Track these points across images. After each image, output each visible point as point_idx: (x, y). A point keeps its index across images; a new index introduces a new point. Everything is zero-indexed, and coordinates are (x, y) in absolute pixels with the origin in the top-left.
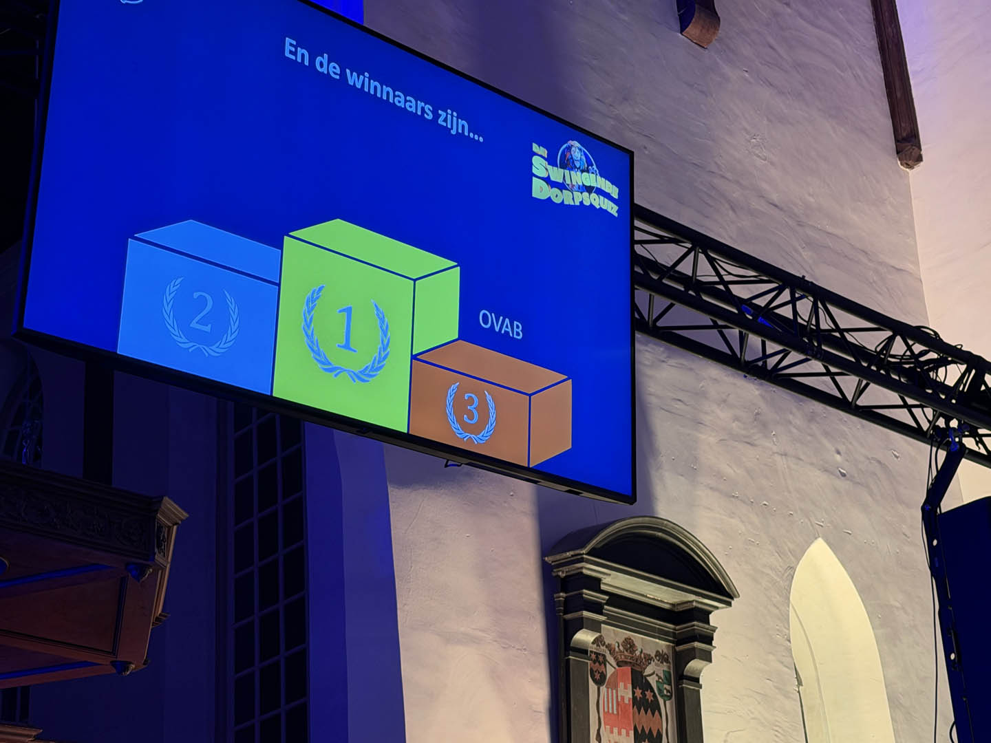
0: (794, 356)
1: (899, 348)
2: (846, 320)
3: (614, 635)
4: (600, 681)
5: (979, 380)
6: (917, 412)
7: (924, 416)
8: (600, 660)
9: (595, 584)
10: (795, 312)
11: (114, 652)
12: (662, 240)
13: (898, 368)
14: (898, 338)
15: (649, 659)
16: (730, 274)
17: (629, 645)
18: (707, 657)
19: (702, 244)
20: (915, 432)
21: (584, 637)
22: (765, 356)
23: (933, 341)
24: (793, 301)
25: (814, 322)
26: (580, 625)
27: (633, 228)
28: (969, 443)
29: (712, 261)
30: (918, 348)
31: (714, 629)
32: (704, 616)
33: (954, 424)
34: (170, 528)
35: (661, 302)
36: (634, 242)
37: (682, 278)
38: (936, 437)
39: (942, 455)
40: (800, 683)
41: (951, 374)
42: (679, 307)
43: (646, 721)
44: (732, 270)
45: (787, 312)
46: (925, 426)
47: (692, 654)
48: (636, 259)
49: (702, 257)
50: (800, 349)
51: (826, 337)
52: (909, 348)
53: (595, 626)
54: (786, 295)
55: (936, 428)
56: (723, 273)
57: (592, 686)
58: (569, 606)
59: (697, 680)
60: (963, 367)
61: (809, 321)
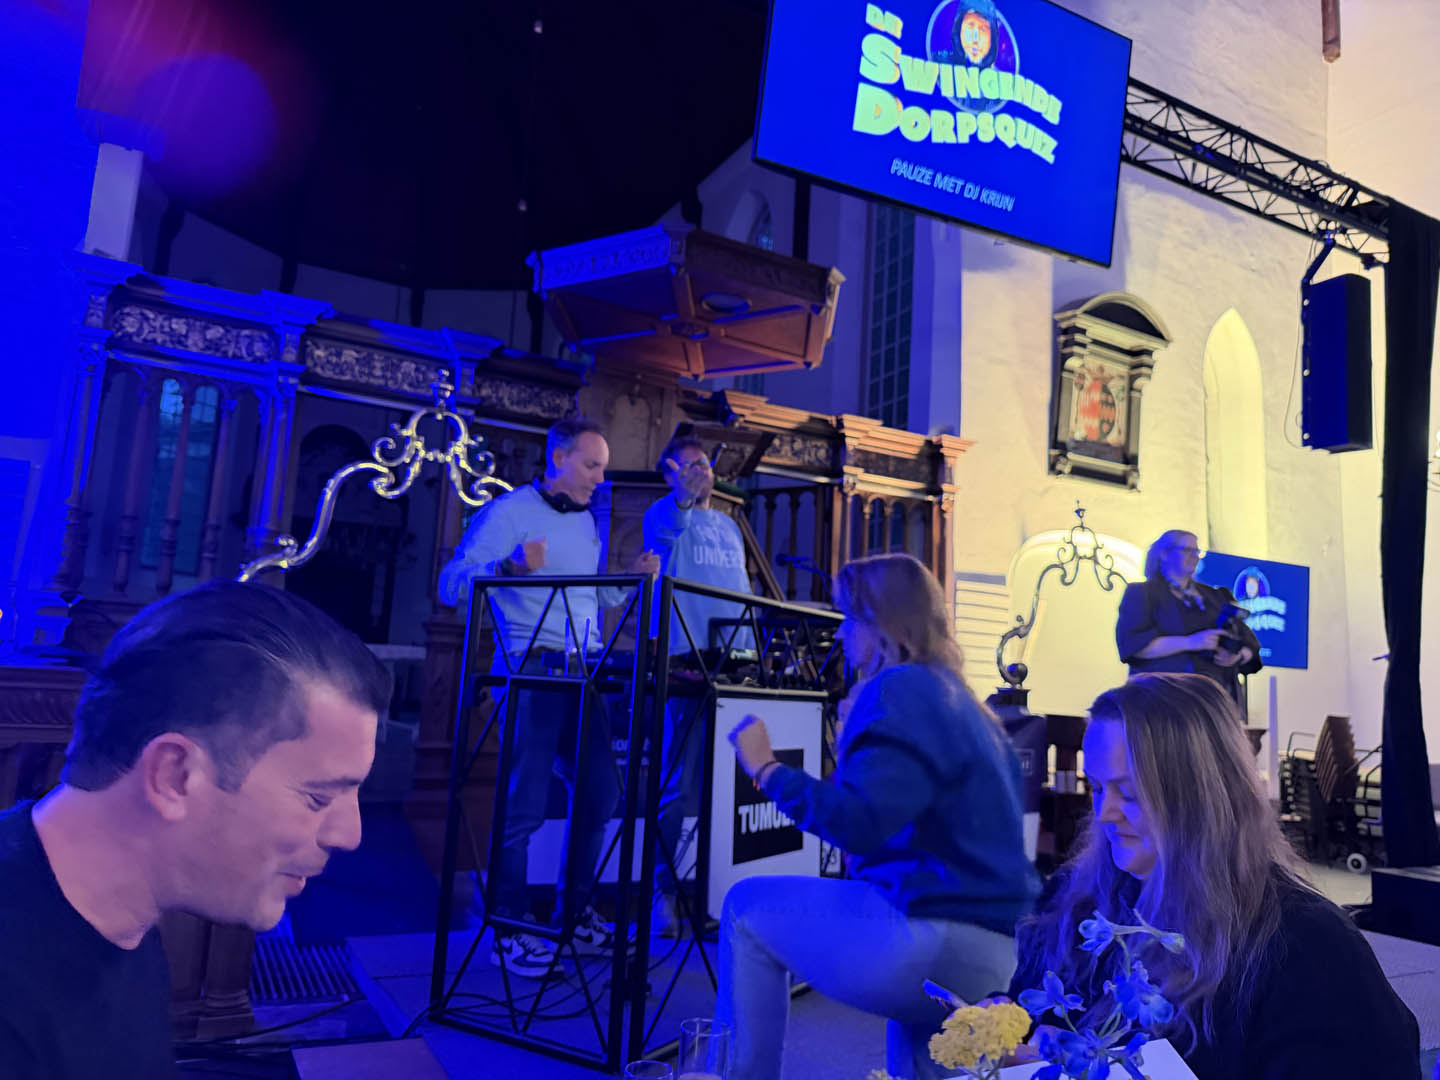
0: (1229, 178)
1: (1301, 175)
2: (1266, 155)
3: (1093, 363)
4: (1082, 388)
5: (1353, 197)
6: (1307, 217)
7: (1312, 220)
8: (1082, 377)
9: (1083, 331)
10: (1232, 151)
11: (804, 356)
12: (1146, 101)
13: (1298, 189)
14: (1301, 168)
15: (1112, 378)
16: (1191, 124)
17: (1101, 369)
18: (1149, 377)
19: (1173, 103)
20: (1306, 232)
21: (1072, 363)
22: (1207, 180)
23: (1325, 171)
24: (1231, 142)
25: (1244, 157)
26: (1071, 355)
27: (1127, 93)
28: (1340, 239)
29: (1179, 115)
30: (1314, 174)
31: (1154, 362)
32: (1149, 353)
33: (1332, 226)
34: (835, 287)
35: (1143, 142)
36: (1126, 103)
37: (1157, 128)
38: (1320, 235)
39: (1320, 246)
40: (1206, 395)
41: (1334, 194)
42: (1155, 147)
43: (1106, 412)
44: (1191, 120)
45: (1225, 151)
46: (1311, 228)
47: (1139, 376)
48: (1128, 115)
49: (1172, 112)
50: (1233, 174)
51: (1251, 167)
52: (1308, 174)
53: (1081, 356)
54: (1227, 137)
55: (1318, 229)
56: (1184, 123)
57: (1075, 391)
58: (1066, 344)
59: (1140, 391)
60: (1345, 187)
61: (1241, 158)
